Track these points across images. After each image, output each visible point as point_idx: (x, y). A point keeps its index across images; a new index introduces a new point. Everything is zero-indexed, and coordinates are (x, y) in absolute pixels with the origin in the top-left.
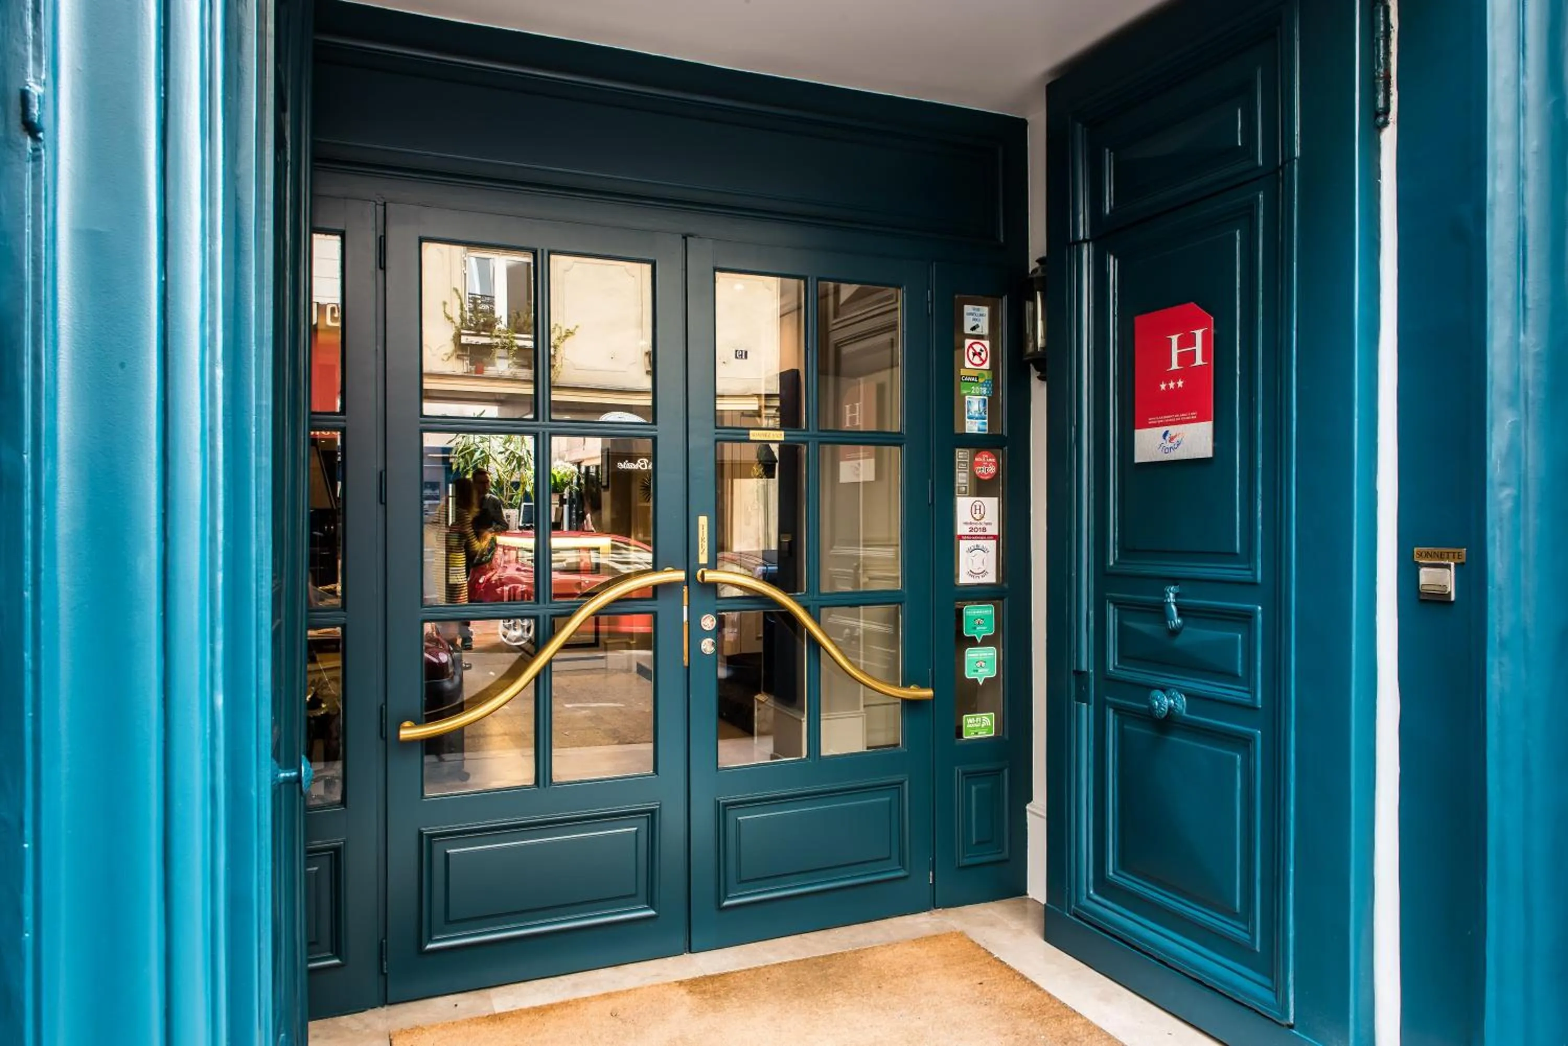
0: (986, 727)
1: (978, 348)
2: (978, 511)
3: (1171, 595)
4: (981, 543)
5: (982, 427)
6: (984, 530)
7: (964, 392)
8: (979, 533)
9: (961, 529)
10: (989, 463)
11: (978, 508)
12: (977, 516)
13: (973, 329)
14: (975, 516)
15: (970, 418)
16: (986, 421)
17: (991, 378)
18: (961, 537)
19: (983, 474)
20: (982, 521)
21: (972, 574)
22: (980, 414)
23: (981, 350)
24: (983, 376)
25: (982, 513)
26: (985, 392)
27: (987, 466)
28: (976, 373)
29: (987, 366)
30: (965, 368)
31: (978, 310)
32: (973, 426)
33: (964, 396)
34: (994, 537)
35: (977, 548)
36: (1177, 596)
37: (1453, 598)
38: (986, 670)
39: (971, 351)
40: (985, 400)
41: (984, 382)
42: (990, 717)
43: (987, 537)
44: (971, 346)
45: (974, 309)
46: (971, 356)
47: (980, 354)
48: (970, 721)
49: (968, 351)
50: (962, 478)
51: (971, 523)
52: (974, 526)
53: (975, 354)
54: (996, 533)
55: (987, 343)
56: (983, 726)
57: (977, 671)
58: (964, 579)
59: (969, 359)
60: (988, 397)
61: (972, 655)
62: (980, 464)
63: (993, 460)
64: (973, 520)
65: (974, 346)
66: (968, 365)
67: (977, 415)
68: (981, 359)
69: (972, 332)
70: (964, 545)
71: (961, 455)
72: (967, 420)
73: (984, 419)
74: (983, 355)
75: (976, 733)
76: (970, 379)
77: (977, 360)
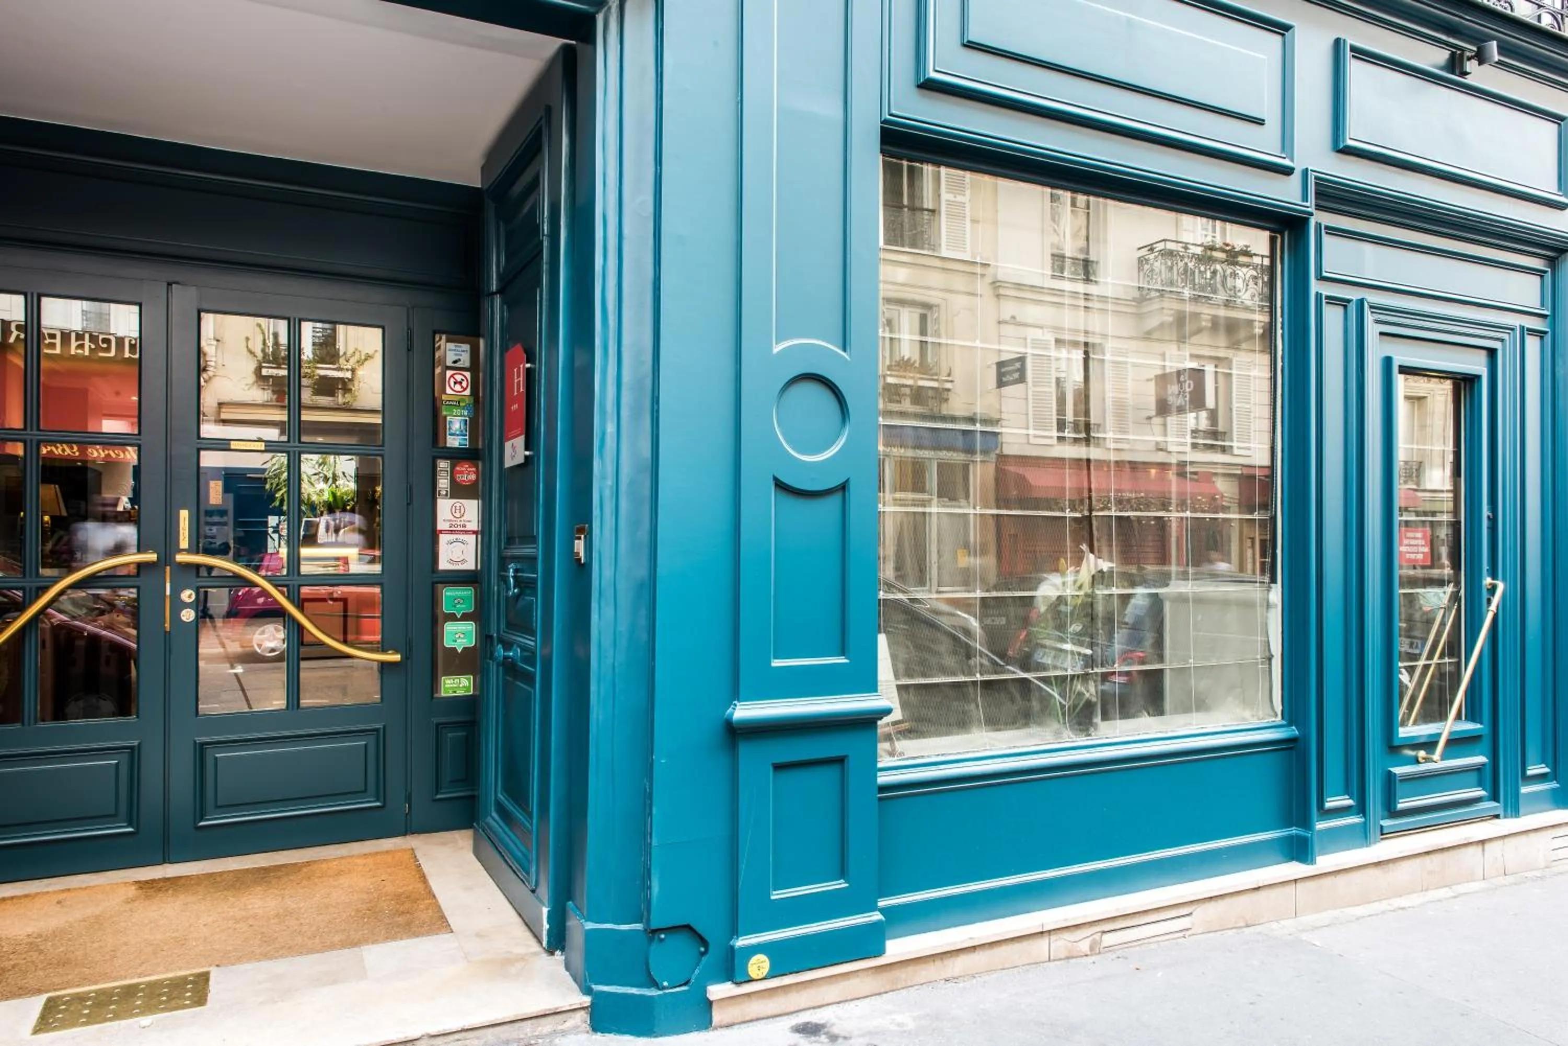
0: (464, 687)
1: (459, 378)
2: (457, 511)
3: (511, 570)
4: (461, 537)
5: (463, 442)
6: (465, 526)
7: (444, 413)
8: (459, 528)
9: (441, 525)
10: (470, 471)
11: (458, 508)
12: (458, 515)
13: (455, 362)
14: (455, 515)
15: (450, 435)
16: (467, 437)
17: (472, 401)
18: (441, 532)
19: (464, 481)
20: (462, 519)
21: (451, 561)
22: (462, 431)
23: (463, 380)
24: (464, 401)
25: (462, 512)
26: (466, 414)
27: (468, 474)
28: (457, 398)
29: (467, 392)
30: (446, 394)
31: (460, 347)
32: (453, 443)
33: (445, 417)
34: (474, 532)
35: (457, 541)
36: (516, 571)
37: (583, 561)
38: (465, 640)
39: (452, 381)
40: (466, 420)
41: (464, 406)
42: (469, 680)
43: (466, 532)
44: (452, 376)
45: (456, 346)
46: (452, 384)
47: (460, 383)
48: (448, 682)
49: (449, 379)
50: (443, 483)
51: (450, 521)
52: (454, 523)
53: (455, 383)
54: (475, 528)
55: (468, 374)
56: (461, 686)
57: (456, 641)
58: (444, 564)
59: (450, 386)
60: (470, 418)
61: (450, 628)
62: (462, 472)
63: (474, 469)
64: (452, 518)
65: (456, 377)
66: (449, 391)
67: (458, 433)
68: (462, 387)
69: (453, 365)
70: (443, 539)
71: (443, 465)
72: (448, 437)
73: (466, 435)
74: (464, 384)
75: (455, 692)
76: (451, 403)
77: (458, 388)
